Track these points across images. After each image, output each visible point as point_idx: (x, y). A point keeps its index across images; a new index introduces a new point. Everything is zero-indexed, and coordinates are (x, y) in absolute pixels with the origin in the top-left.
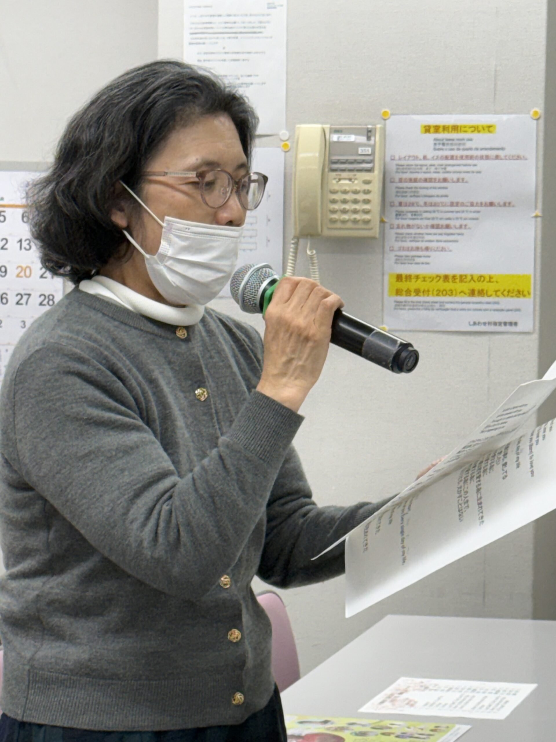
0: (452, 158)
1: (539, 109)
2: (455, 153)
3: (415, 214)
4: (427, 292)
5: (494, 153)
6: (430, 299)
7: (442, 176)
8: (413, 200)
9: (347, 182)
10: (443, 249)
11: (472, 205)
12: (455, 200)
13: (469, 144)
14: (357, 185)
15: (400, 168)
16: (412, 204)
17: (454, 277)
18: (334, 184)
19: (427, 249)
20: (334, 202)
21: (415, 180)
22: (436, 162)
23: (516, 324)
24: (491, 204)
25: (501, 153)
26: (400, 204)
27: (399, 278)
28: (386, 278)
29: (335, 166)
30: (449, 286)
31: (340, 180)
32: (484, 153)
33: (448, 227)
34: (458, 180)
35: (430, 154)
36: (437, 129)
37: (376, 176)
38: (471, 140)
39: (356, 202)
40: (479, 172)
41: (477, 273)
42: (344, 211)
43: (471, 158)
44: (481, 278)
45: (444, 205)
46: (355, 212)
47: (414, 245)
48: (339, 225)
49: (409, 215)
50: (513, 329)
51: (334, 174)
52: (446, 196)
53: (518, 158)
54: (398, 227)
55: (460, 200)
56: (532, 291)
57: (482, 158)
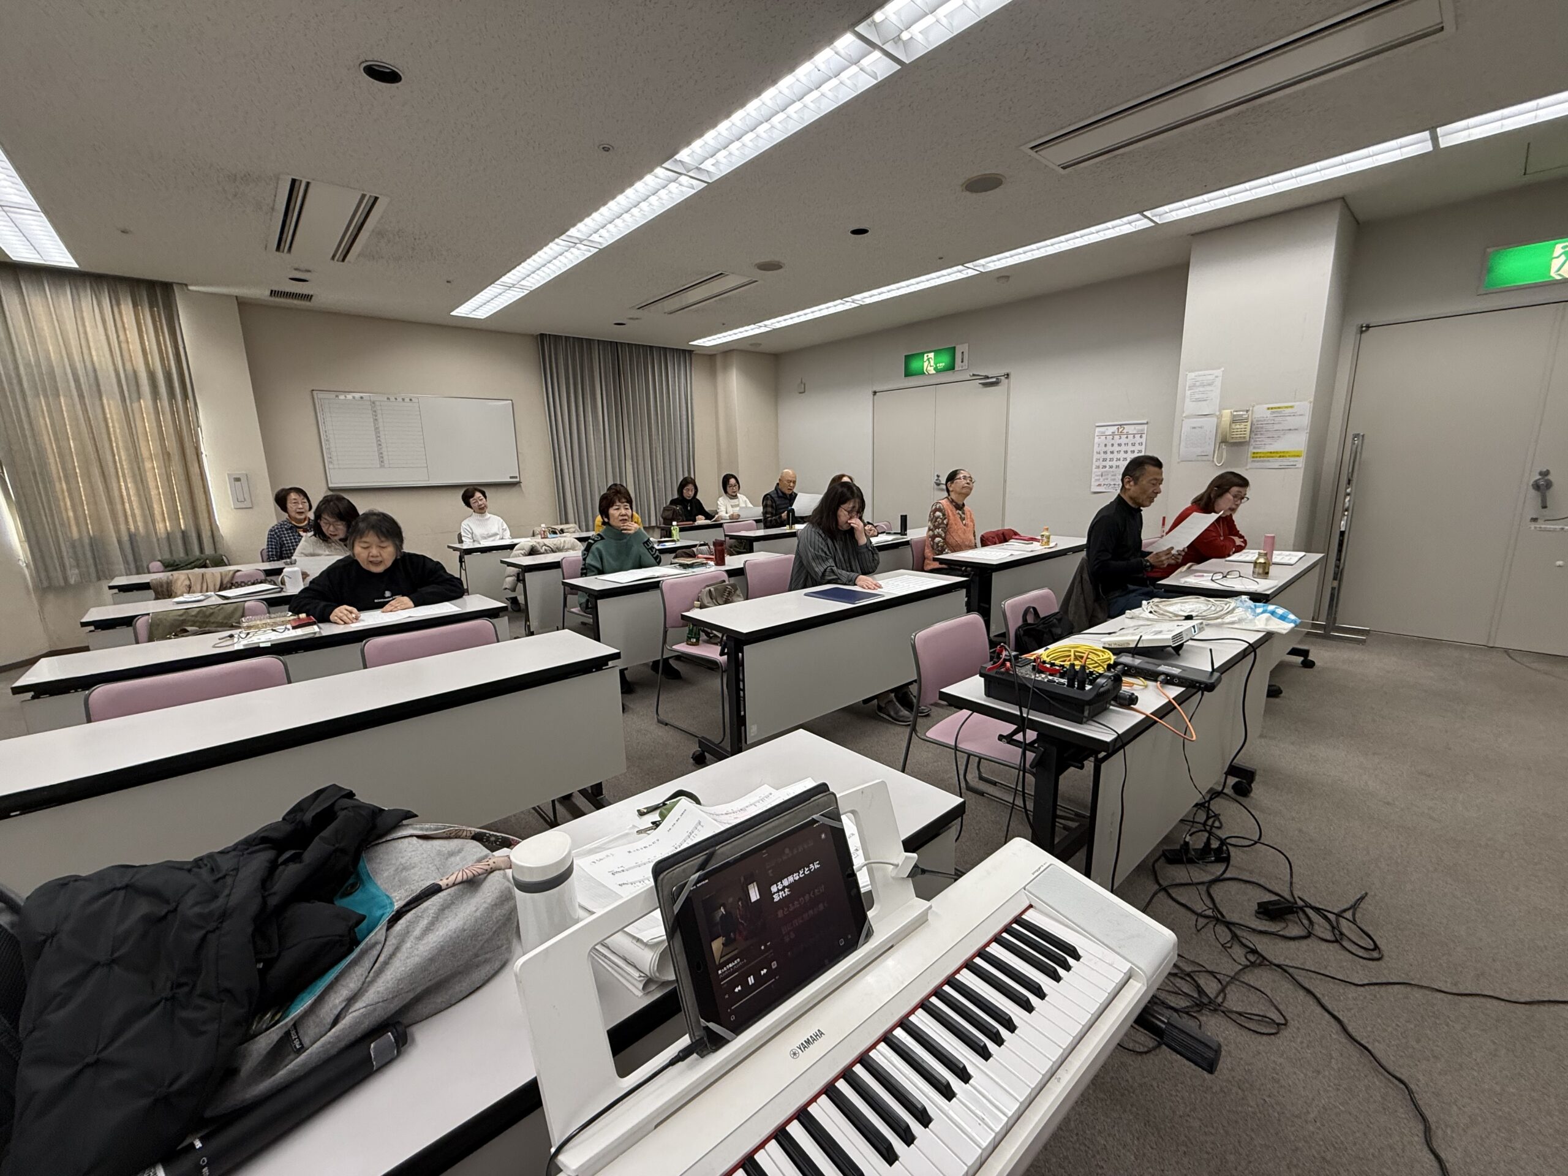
0: (1277, 416)
1: (1312, 399)
3: (1261, 435)
4: (1264, 457)
5: (1293, 414)
7: (1273, 422)
8: (1261, 430)
9: (1239, 426)
10: (1271, 444)
11: (1283, 430)
12: (1276, 429)
13: (1283, 412)
14: (1242, 426)
15: (1258, 421)
16: (1259, 432)
17: (1274, 452)
18: (1234, 427)
19: (1265, 444)
20: (1234, 432)
21: (1262, 424)
22: (1272, 418)
23: (1295, 465)
24: (1292, 429)
25: (1297, 414)
26: (1255, 432)
27: (1254, 453)
28: (1250, 453)
29: (1235, 422)
30: (1272, 455)
31: (1236, 425)
32: (1290, 414)
33: (1274, 437)
34: (1279, 423)
35: (1269, 416)
36: (1272, 408)
37: (1249, 424)
39: (1241, 431)
40: (1286, 420)
42: (1237, 434)
43: (1284, 416)
44: (1284, 452)
45: (1272, 431)
46: (1241, 434)
47: (1261, 443)
48: (1235, 438)
49: (1258, 435)
51: (1233, 424)
52: (1273, 428)
53: (1303, 415)
54: (1254, 438)
55: (1279, 429)
56: (1303, 455)
57: (1288, 416)
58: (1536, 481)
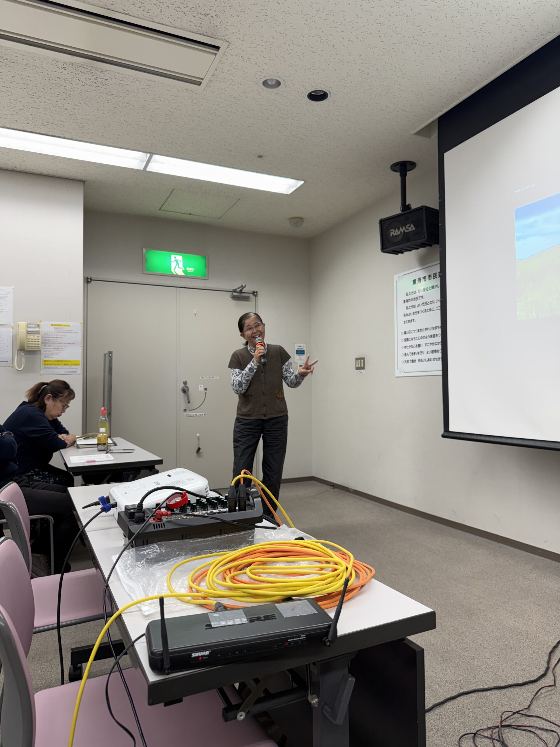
0: (59, 332)
1: (82, 321)
2: (60, 331)
3: (49, 345)
4: (53, 364)
5: (70, 331)
6: (54, 366)
7: (56, 336)
8: (49, 342)
9: (33, 337)
10: (57, 354)
11: (64, 343)
12: (60, 342)
13: (63, 329)
14: (36, 337)
15: (45, 334)
16: (48, 343)
17: (60, 361)
18: (29, 337)
19: (53, 354)
20: (29, 341)
21: (49, 337)
22: (55, 333)
23: (76, 372)
24: (70, 343)
25: (72, 331)
26: (45, 343)
27: (45, 361)
28: (41, 361)
29: (29, 333)
30: (59, 363)
31: (31, 336)
32: (68, 331)
33: (58, 349)
34: (61, 338)
35: (53, 331)
36: (55, 325)
37: (40, 336)
38: (64, 328)
39: (35, 342)
40: (66, 336)
41: (66, 360)
42: (32, 344)
43: (64, 332)
44: (67, 361)
45: (57, 343)
46: (35, 344)
47: (49, 353)
48: (30, 347)
49: (47, 346)
50: (76, 373)
51: (29, 335)
52: (57, 341)
53: (76, 333)
54: (45, 348)
55: (61, 342)
56: (80, 364)
57: (67, 332)
58: (183, 388)
